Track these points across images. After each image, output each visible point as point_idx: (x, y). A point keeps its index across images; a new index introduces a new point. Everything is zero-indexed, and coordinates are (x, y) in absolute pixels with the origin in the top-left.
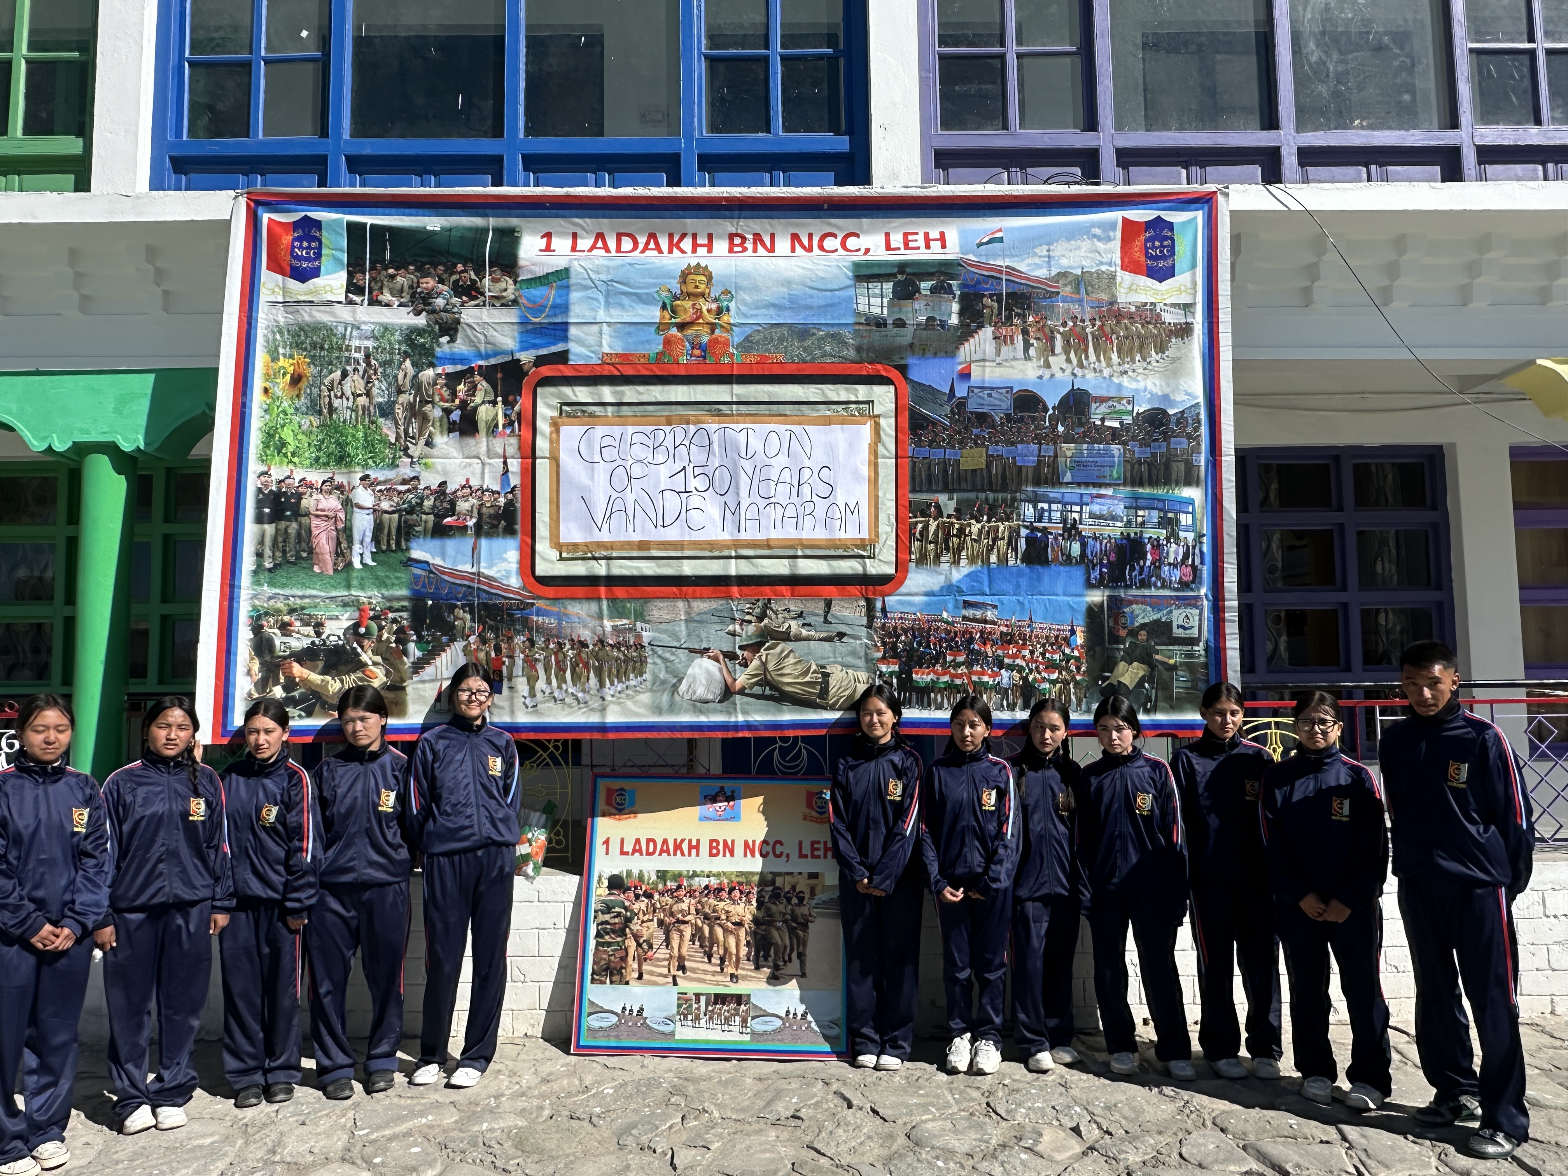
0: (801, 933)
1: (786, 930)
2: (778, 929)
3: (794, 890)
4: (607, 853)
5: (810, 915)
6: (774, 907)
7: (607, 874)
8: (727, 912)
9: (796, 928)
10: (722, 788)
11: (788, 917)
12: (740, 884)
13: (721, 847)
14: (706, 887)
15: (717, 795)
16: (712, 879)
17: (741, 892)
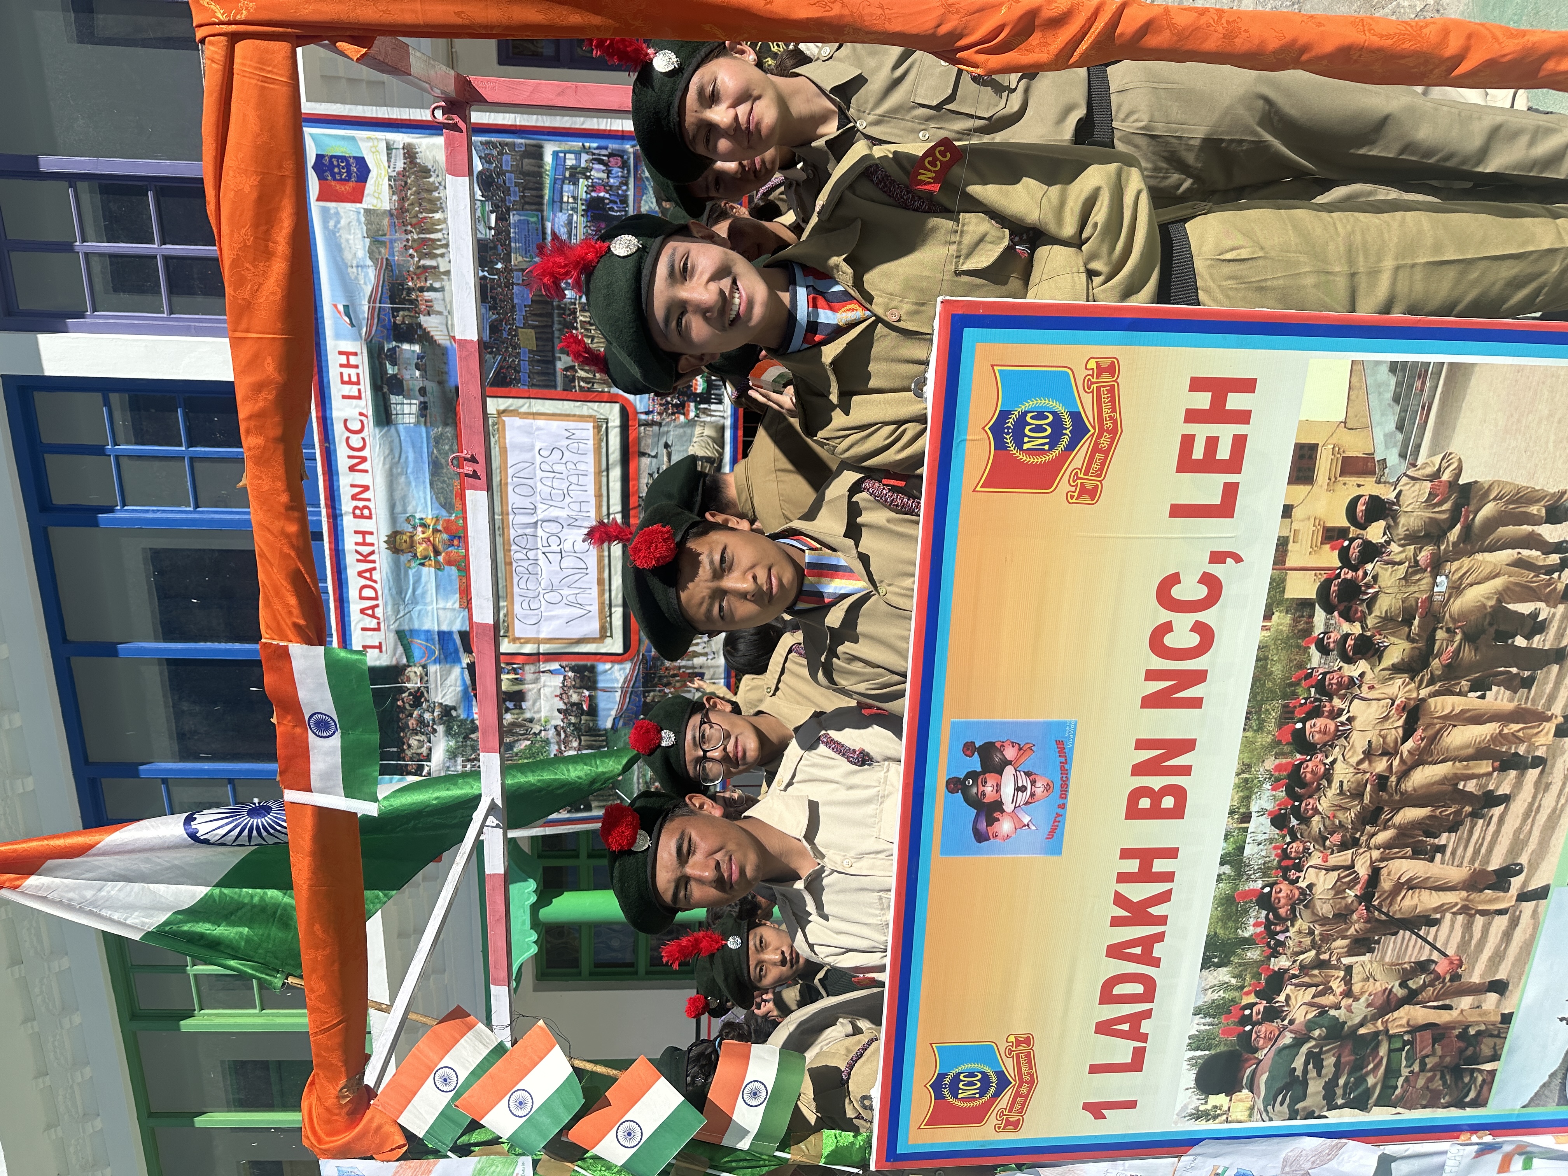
0: (1488, 510)
1: (1466, 563)
2: (1456, 589)
3: (1342, 533)
4: (1132, 1105)
5: (1435, 476)
6: (1384, 605)
7: (1192, 1100)
8: (1369, 754)
9: (1468, 529)
10: (955, 785)
11: (1424, 555)
12: (1287, 715)
13: (1156, 783)
14: (1279, 821)
15: (975, 802)
16: (1254, 807)
17: (1316, 712)
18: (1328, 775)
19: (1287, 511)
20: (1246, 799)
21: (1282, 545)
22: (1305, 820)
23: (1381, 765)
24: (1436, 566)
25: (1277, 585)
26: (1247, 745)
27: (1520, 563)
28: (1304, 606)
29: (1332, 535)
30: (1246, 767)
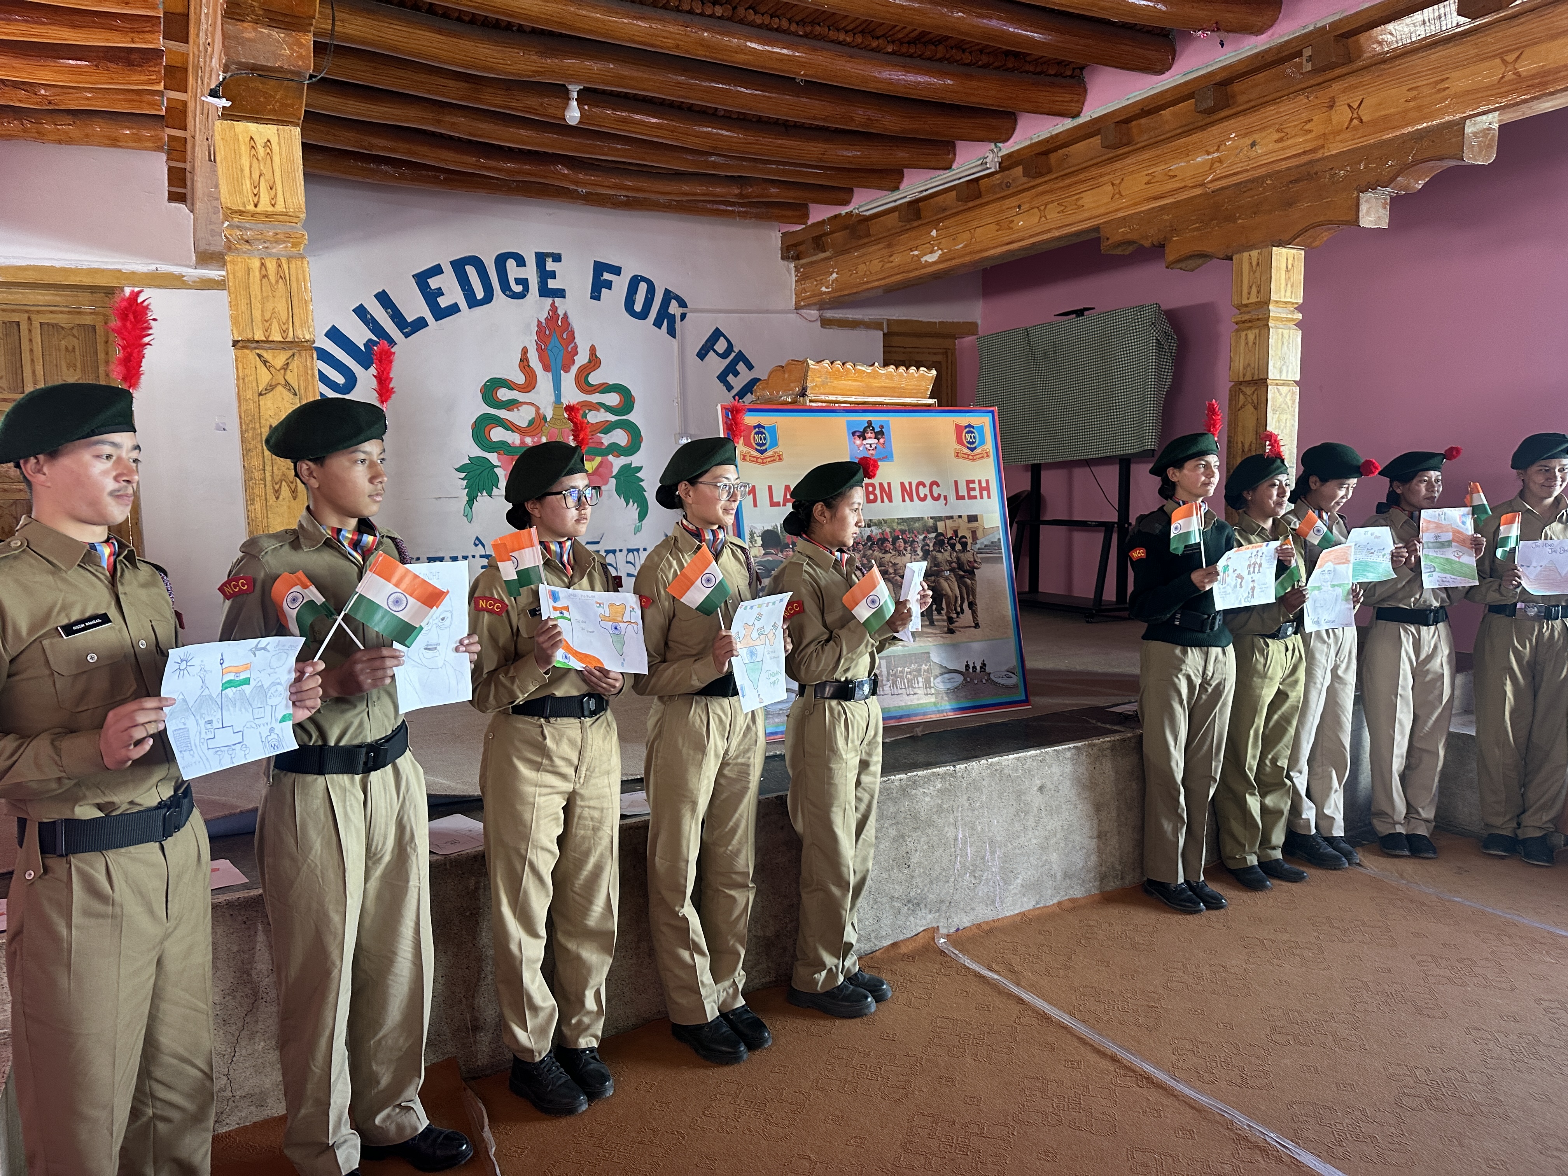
0: (969, 581)
1: (954, 580)
2: (947, 579)
3: (957, 536)
4: (755, 505)
5: (975, 561)
6: (939, 555)
7: (759, 531)
9: (963, 577)
10: (870, 423)
11: (954, 565)
12: (903, 532)
13: (878, 492)
15: (865, 431)
16: (873, 528)
17: (905, 542)
18: (886, 552)
19: (960, 517)
20: (875, 525)
21: (952, 517)
22: (870, 548)
23: (891, 570)
24: (952, 570)
25: (940, 519)
26: (893, 520)
27: (956, 598)
28: (935, 529)
29: (956, 532)
30: (885, 521)
